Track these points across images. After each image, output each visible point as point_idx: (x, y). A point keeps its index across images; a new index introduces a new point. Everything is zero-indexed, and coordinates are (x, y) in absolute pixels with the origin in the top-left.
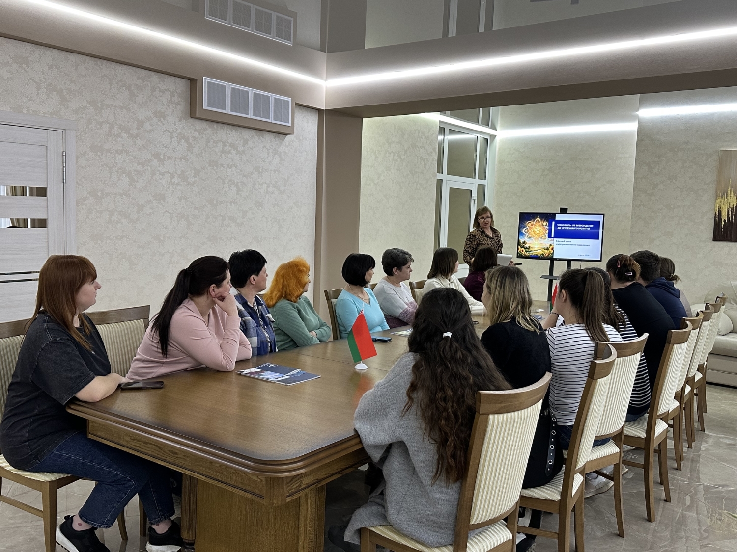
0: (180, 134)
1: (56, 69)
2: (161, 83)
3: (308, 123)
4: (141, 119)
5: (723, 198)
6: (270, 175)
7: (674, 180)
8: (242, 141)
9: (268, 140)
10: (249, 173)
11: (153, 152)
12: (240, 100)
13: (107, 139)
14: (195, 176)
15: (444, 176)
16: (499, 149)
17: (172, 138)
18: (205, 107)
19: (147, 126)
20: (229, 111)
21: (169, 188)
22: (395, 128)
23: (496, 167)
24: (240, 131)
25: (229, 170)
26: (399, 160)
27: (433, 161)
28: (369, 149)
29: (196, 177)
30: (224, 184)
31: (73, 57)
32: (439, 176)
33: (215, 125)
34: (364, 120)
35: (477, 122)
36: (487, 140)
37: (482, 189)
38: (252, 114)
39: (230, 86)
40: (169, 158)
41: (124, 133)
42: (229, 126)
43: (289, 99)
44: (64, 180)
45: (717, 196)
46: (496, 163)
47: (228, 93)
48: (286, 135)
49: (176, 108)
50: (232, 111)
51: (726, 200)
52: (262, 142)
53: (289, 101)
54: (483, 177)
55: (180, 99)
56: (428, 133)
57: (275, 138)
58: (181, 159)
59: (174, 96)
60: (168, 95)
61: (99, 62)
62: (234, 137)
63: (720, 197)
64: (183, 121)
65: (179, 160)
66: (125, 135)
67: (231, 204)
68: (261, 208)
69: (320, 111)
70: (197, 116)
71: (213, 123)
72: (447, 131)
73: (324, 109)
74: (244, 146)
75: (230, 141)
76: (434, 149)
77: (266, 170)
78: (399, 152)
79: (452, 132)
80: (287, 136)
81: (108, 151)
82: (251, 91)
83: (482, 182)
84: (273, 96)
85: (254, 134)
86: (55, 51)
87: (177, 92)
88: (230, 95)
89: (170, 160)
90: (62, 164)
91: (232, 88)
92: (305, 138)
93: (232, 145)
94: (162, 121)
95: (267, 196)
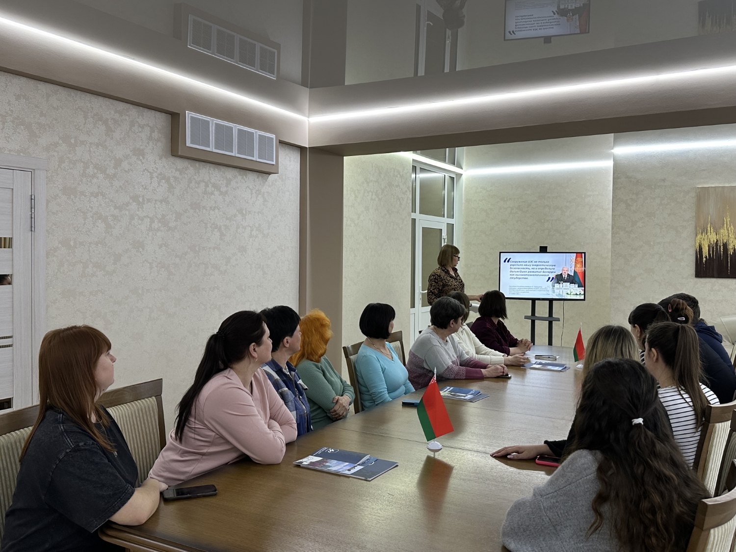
0: (160, 174)
1: (24, 100)
2: (140, 117)
3: (290, 161)
4: (119, 158)
5: (703, 235)
6: (254, 218)
7: (653, 218)
8: (225, 181)
9: (251, 179)
10: (232, 216)
11: (131, 194)
12: (224, 136)
13: (81, 180)
14: (176, 221)
15: (417, 215)
16: (466, 188)
17: (152, 178)
18: (188, 144)
19: (125, 165)
20: (213, 148)
21: (148, 234)
22: (372, 167)
23: (463, 205)
24: (223, 170)
25: (212, 212)
26: (377, 199)
27: (407, 200)
28: (349, 188)
29: (178, 221)
30: (206, 228)
31: (43, 88)
32: (413, 216)
33: (197, 164)
34: (344, 157)
35: (444, 161)
36: (452, 179)
37: (451, 227)
38: (236, 152)
39: (213, 122)
40: (149, 200)
41: (100, 173)
42: (211, 165)
43: (273, 136)
44: (32, 229)
45: (697, 232)
46: (463, 201)
47: (212, 129)
48: (269, 173)
49: (156, 145)
50: (216, 148)
51: (706, 236)
52: (246, 182)
53: (273, 139)
54: (451, 216)
55: (160, 135)
56: (403, 172)
57: (258, 177)
58: (161, 201)
59: (154, 132)
60: (147, 130)
61: (73, 93)
62: (216, 176)
63: (700, 234)
64: (164, 159)
65: (159, 203)
66: (101, 176)
67: (214, 250)
68: (244, 253)
69: (302, 149)
70: (180, 154)
71: (195, 162)
72: (418, 170)
73: (307, 147)
74: (227, 186)
75: (213, 180)
76: (408, 188)
77: (250, 212)
78: (377, 191)
79: (423, 170)
80: (270, 175)
81: (82, 193)
82: (236, 127)
83: (451, 221)
84: (257, 133)
85: (237, 174)
86: (24, 80)
87: (157, 127)
88: (213, 131)
89: (150, 203)
90: (29, 210)
91: (216, 123)
92: (289, 178)
93: (215, 186)
94: (141, 160)
95: (251, 240)
